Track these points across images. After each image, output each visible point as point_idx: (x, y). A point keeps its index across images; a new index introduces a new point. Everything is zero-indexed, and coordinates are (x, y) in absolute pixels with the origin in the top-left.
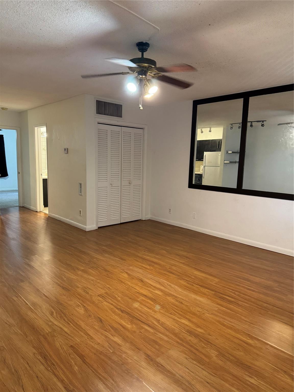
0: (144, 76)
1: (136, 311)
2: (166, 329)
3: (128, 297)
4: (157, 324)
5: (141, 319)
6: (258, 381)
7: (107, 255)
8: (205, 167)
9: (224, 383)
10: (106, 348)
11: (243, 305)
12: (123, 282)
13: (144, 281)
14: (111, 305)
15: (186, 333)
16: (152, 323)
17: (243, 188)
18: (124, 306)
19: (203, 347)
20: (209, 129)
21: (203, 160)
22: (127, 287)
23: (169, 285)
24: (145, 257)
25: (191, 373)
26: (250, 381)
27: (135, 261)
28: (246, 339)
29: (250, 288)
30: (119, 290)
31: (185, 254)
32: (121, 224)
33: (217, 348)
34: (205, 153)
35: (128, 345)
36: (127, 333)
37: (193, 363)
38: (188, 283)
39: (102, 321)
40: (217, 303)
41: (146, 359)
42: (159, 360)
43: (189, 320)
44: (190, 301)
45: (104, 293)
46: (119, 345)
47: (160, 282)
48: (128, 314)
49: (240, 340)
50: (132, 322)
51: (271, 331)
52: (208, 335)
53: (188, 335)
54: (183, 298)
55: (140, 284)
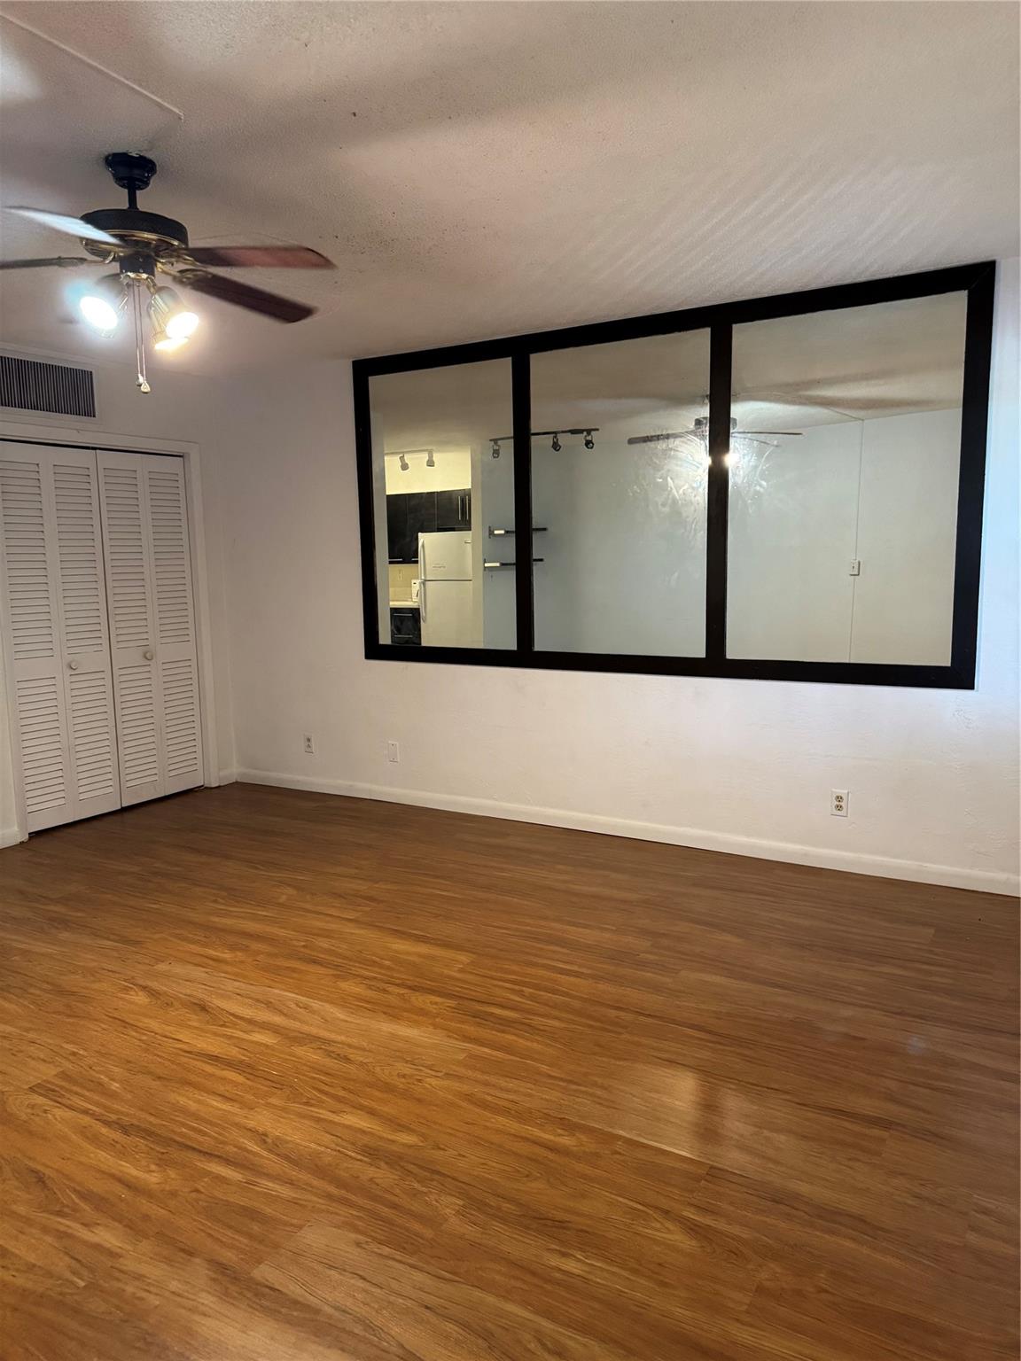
0: (144, 276)
1: (177, 1119)
2: (287, 1158)
3: (150, 1073)
4: (256, 1149)
5: (200, 1142)
6: (587, 1264)
7: (65, 935)
8: (427, 583)
9: (481, 1295)
10: (60, 1278)
11: (547, 1028)
12: (132, 1022)
13: (213, 1008)
14: (81, 1116)
15: (359, 1157)
16: (240, 1148)
17: (538, 647)
18: (132, 1111)
19: (415, 1194)
20: (425, 457)
21: (417, 562)
22: (144, 1038)
23: (301, 1005)
24: (217, 919)
25: (374, 1290)
26: (564, 1267)
27: (179, 941)
28: (552, 1138)
29: (568, 967)
30: (115, 1053)
31: (362, 887)
32: (124, 810)
33: (464, 1186)
34: (423, 538)
35: (146, 1246)
36: (145, 1205)
37: (380, 1254)
38: (370, 987)
39: (43, 1182)
40: (464, 1036)
41: (214, 1280)
42: (265, 1273)
43: (372, 1113)
44: (373, 1047)
45: (56, 1075)
46: (112, 1254)
47: (272, 1001)
48: (147, 1133)
49: (535, 1143)
50: (163, 1163)
51: (627, 1096)
52: (433, 1149)
53: (365, 1162)
54: (349, 1040)
55: (194, 1020)
